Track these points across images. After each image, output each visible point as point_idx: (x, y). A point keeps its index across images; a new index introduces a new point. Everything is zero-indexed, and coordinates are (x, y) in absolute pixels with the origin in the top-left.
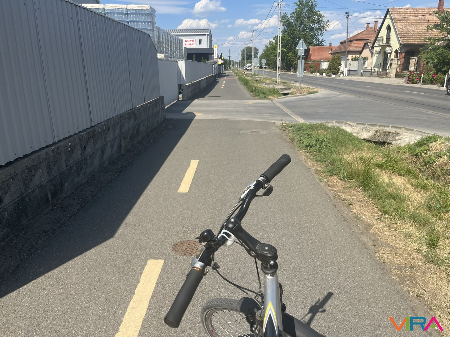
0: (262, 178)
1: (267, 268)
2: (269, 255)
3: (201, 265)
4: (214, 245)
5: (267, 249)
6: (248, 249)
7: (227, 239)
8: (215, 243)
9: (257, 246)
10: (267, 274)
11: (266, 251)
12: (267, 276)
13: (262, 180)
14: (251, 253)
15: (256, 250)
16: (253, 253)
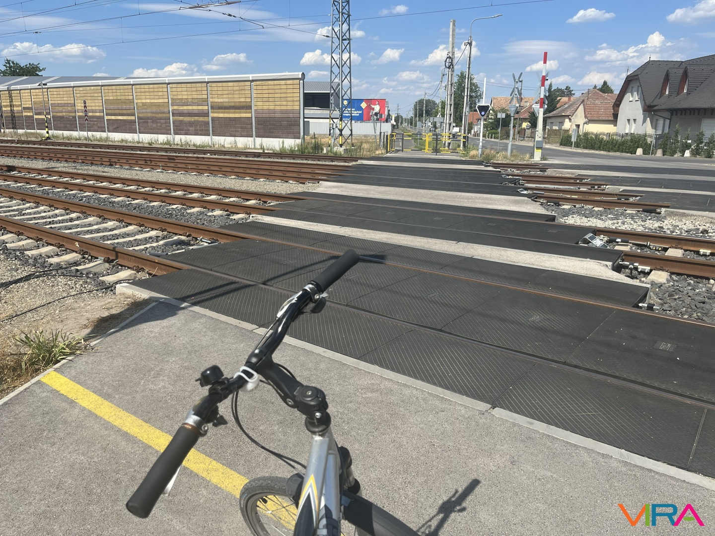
0: (311, 286)
1: (313, 425)
2: (312, 403)
3: (195, 420)
4: (222, 389)
5: (310, 394)
6: (283, 395)
7: (247, 382)
8: (223, 386)
9: (297, 391)
10: (314, 433)
11: (309, 396)
12: (314, 436)
13: (310, 288)
14: (288, 402)
15: (295, 396)
16: (290, 402)
